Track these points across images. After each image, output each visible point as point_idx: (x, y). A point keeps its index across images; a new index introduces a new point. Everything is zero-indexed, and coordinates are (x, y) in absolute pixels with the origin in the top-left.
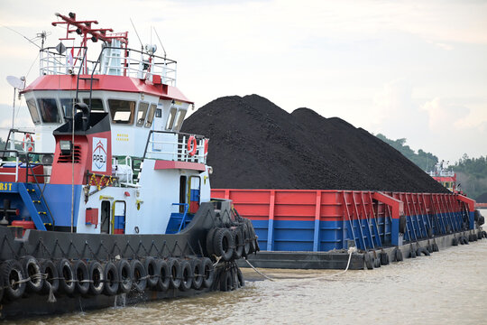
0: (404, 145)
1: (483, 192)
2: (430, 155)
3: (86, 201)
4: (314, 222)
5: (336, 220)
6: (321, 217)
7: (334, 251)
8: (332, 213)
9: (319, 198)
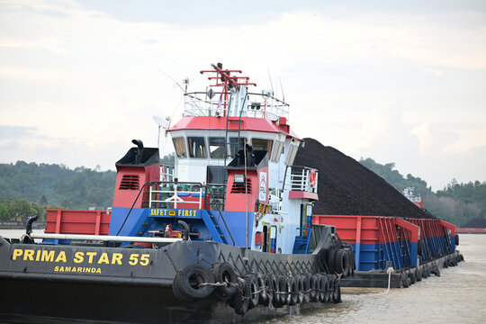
0: (393, 169)
1: (472, 217)
2: (419, 179)
3: (257, 226)
4: (355, 245)
5: (373, 243)
6: (361, 240)
7: (373, 271)
8: (371, 237)
9: (359, 223)
